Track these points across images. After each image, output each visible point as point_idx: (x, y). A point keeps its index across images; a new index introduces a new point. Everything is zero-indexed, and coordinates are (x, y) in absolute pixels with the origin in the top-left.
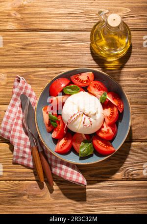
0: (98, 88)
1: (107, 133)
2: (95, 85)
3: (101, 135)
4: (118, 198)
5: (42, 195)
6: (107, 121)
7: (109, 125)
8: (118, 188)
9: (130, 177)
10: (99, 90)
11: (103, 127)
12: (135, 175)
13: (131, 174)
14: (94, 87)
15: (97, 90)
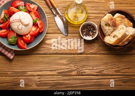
0: (36, 15)
1: (28, 38)
2: (35, 13)
3: (24, 38)
4: (73, 85)
5: (31, 84)
6: (31, 33)
7: (31, 35)
8: (74, 80)
9: (80, 74)
10: (36, 16)
11: (27, 35)
12: (83, 73)
13: (81, 72)
14: (34, 13)
15: (35, 16)
